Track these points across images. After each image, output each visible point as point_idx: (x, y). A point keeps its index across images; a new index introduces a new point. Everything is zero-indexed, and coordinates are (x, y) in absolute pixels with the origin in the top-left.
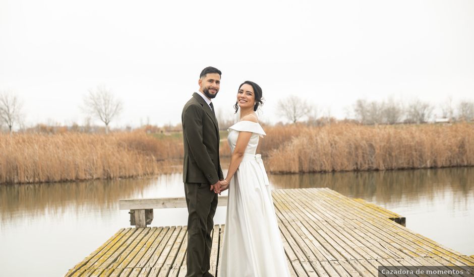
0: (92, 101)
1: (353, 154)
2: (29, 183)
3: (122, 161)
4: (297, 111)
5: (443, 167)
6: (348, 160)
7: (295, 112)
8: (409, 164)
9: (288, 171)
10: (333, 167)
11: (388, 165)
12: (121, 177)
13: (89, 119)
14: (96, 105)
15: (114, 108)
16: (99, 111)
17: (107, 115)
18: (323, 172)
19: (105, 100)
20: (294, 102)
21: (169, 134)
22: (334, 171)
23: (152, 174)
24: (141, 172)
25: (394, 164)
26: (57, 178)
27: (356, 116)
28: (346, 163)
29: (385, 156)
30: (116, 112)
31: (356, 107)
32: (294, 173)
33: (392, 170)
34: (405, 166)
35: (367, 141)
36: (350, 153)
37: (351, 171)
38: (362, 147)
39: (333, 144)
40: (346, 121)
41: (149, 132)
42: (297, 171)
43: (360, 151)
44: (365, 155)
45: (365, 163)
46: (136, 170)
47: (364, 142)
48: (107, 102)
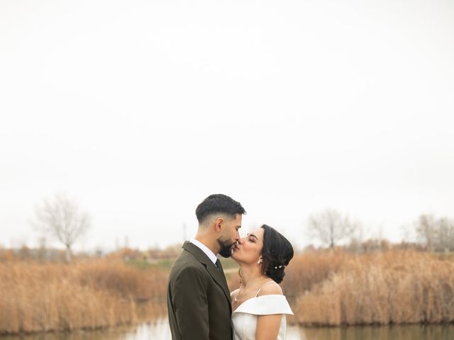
1: (421, 299)
3: (86, 305)
4: (335, 230)
6: (414, 308)
7: (332, 231)
9: (325, 322)
10: (390, 318)
12: (84, 329)
13: (43, 240)
14: (53, 220)
15: (78, 225)
16: (58, 229)
17: (69, 235)
18: (376, 325)
19: (66, 213)
20: (331, 218)
21: (155, 262)
22: (391, 323)
23: (129, 323)
24: (112, 322)
27: (418, 237)
28: (410, 311)
30: (81, 231)
31: (418, 225)
32: (334, 326)
35: (441, 280)
36: (417, 298)
37: (417, 324)
38: (433, 289)
39: (392, 284)
40: (404, 246)
41: (127, 259)
42: (338, 322)
43: (430, 294)
44: (438, 301)
45: (438, 312)
46: (106, 319)
47: (437, 282)
48: (68, 215)
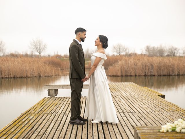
0: (34, 44)
1: (144, 69)
2: (6, 78)
3: (46, 69)
4: (121, 50)
5: (182, 75)
6: (142, 71)
7: (120, 50)
8: (168, 73)
9: (116, 75)
10: (135, 74)
11: (159, 74)
12: (45, 76)
13: (32, 52)
14: (35, 46)
15: (43, 47)
16: (37, 48)
17: (40, 50)
18: (131, 76)
19: (39, 44)
20: (120, 46)
21: (66, 59)
22: (136, 76)
23: (59, 75)
24: (54, 74)
25: (162, 73)
26: (18, 76)
27: (146, 52)
28: (141, 72)
29: (158, 70)
30: (44, 49)
31: (146, 49)
32: (119, 76)
33: (160, 75)
34: (166, 74)
35: (150, 63)
36: (143, 68)
37: (143, 76)
38: (148, 66)
39: (135, 64)
40: (142, 55)
41: (58, 58)
42: (120, 75)
43: (147, 67)
44: (149, 69)
45: (149, 72)
46: (52, 74)
47: (149, 63)
48: (40, 44)
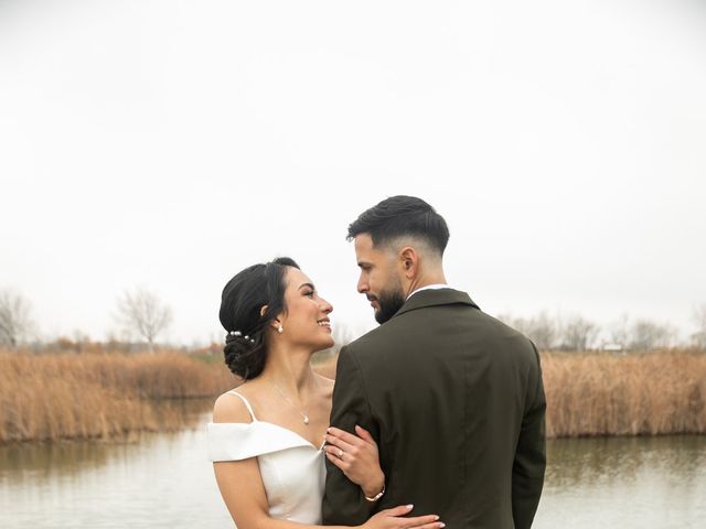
5: (660, 435)
13: (128, 333)
15: (160, 318)
16: (140, 322)
17: (150, 328)
19: (147, 305)
33: (567, 437)
34: (592, 430)
